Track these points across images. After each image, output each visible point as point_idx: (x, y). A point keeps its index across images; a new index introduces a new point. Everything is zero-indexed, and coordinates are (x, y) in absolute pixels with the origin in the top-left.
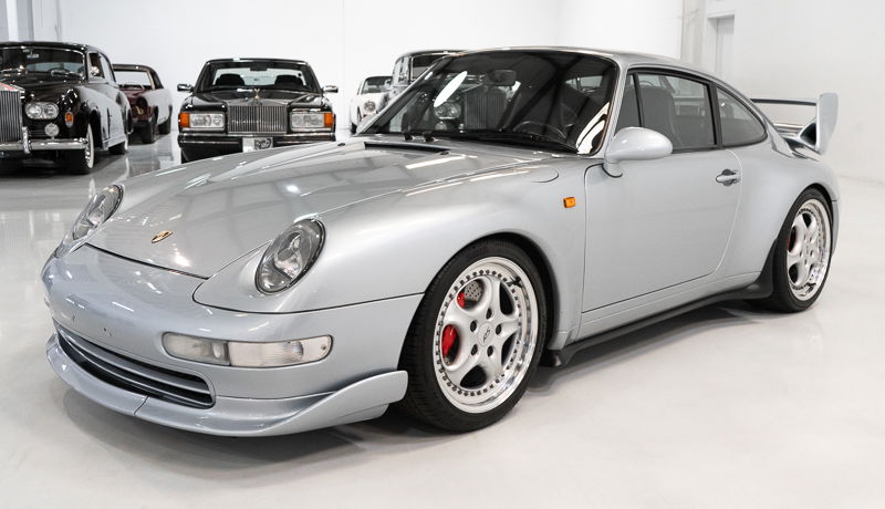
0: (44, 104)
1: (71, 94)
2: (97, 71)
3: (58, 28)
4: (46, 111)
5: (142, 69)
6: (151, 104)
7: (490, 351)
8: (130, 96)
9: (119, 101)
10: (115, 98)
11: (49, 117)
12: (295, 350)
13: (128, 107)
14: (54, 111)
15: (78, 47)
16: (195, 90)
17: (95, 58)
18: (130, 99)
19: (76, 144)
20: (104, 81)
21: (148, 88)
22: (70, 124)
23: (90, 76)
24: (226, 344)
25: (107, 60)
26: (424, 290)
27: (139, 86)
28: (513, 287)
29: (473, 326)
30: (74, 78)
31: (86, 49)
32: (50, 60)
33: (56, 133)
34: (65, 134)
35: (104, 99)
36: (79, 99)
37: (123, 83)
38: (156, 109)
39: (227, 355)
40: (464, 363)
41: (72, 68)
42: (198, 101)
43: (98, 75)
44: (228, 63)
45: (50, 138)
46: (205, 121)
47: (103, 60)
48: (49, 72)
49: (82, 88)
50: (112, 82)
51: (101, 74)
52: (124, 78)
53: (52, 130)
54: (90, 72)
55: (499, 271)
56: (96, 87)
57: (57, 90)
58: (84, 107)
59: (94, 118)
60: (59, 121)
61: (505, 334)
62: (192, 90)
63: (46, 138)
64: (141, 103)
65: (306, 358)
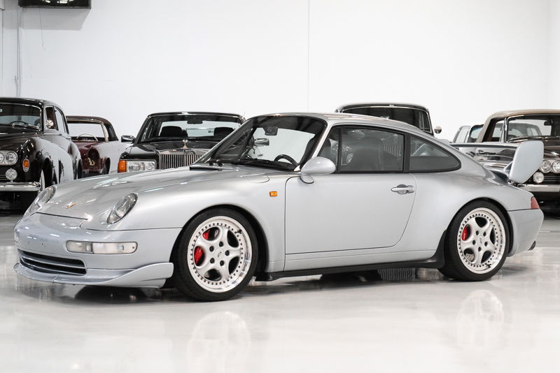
0: (5, 153)
1: (29, 144)
2: (52, 124)
3: (17, 80)
4: (7, 158)
5: (96, 121)
6: (103, 156)
7: (222, 263)
8: (84, 148)
9: (71, 151)
10: (67, 149)
11: (10, 164)
12: (121, 248)
13: (79, 157)
14: (14, 158)
15: (36, 103)
16: (136, 142)
17: (51, 112)
18: (81, 151)
19: (30, 187)
20: (58, 133)
21: (102, 140)
22: (26, 169)
23: (46, 128)
24: (91, 244)
25: (62, 113)
26: (182, 226)
27: (93, 138)
28: (238, 234)
29: (212, 249)
30: (31, 130)
31: (43, 104)
32: (12, 113)
33: (15, 177)
34: (22, 178)
35: (56, 149)
36: (35, 148)
37: (77, 135)
38: (108, 161)
39: (92, 250)
40: (207, 266)
41: (30, 120)
42: (137, 150)
43: (52, 128)
44: (173, 116)
45: (9, 181)
46: (140, 167)
47: (58, 114)
48: (10, 125)
49: (38, 139)
50: (65, 134)
51: (55, 127)
52: (77, 130)
53: (12, 174)
54: (45, 125)
55: (228, 225)
56: (50, 138)
57: (18, 141)
58: (39, 155)
59: (47, 165)
60: (17, 168)
61: (232, 256)
62: (133, 141)
63: (6, 181)
64: (93, 154)
65: (125, 251)
